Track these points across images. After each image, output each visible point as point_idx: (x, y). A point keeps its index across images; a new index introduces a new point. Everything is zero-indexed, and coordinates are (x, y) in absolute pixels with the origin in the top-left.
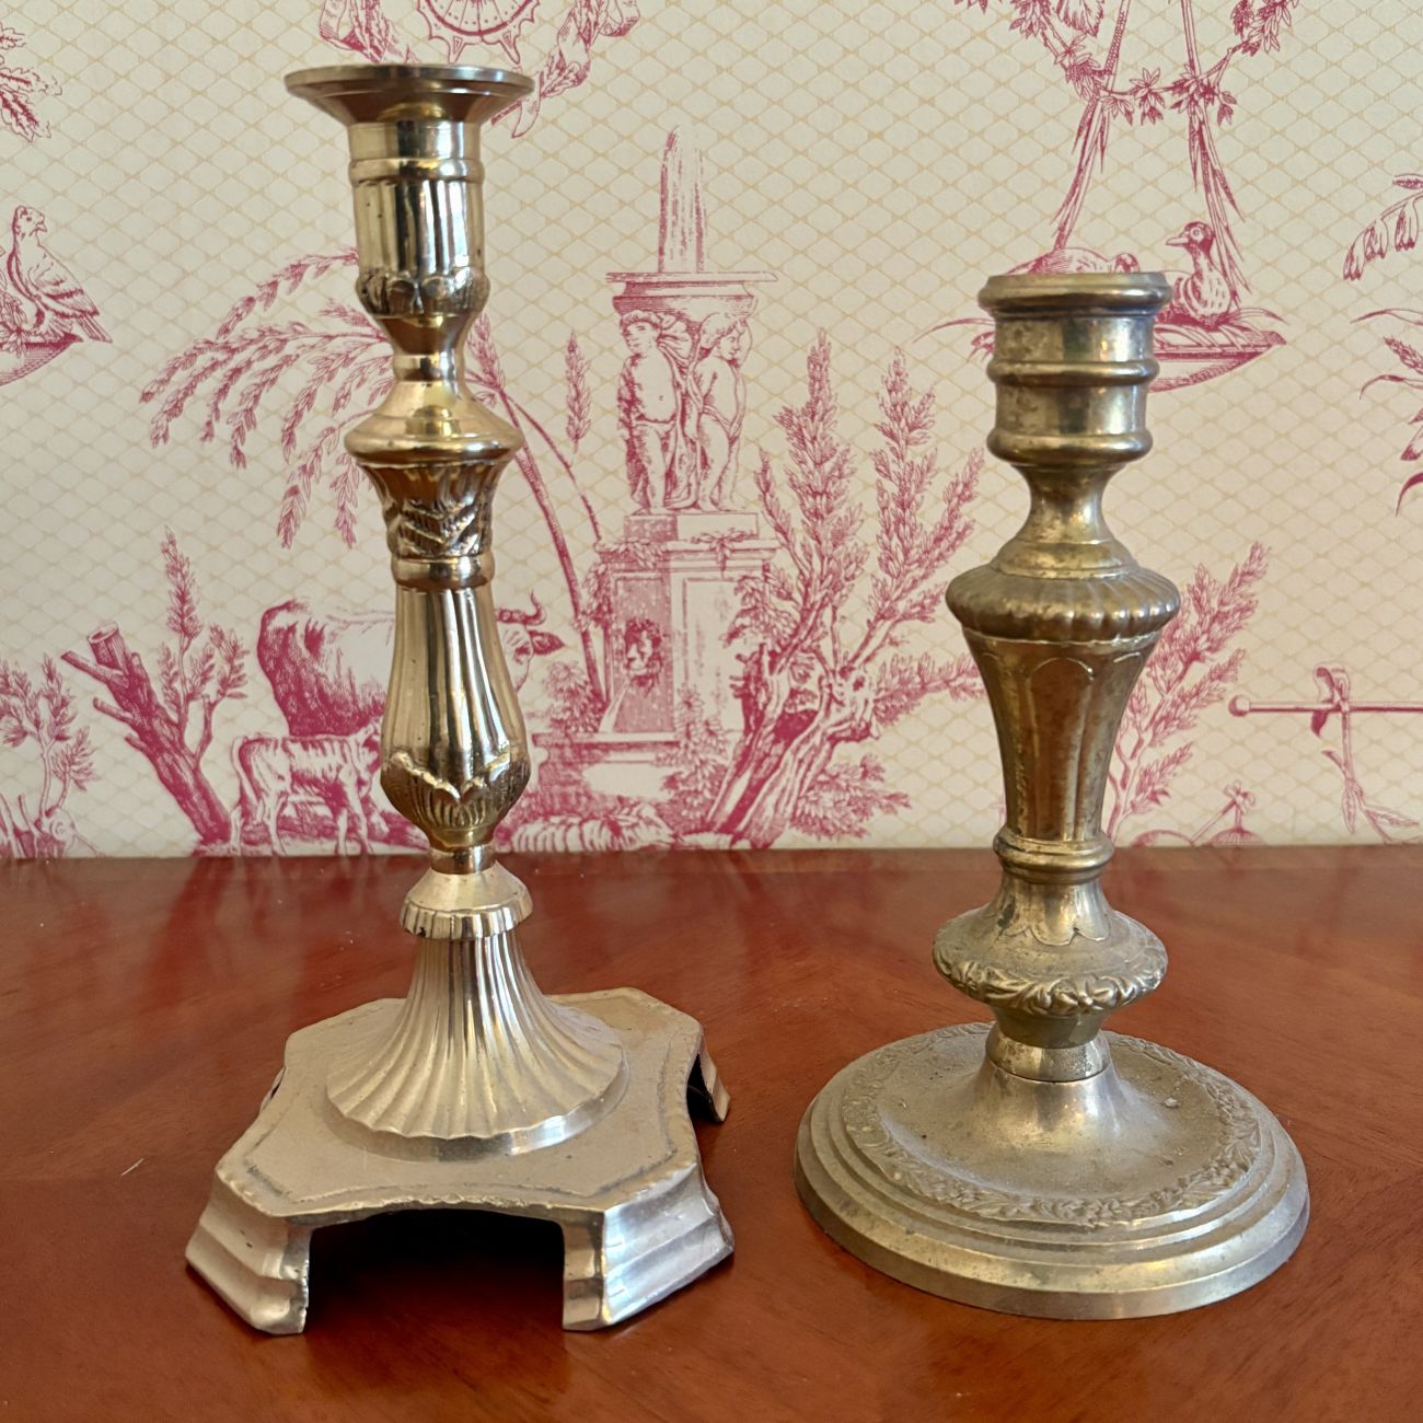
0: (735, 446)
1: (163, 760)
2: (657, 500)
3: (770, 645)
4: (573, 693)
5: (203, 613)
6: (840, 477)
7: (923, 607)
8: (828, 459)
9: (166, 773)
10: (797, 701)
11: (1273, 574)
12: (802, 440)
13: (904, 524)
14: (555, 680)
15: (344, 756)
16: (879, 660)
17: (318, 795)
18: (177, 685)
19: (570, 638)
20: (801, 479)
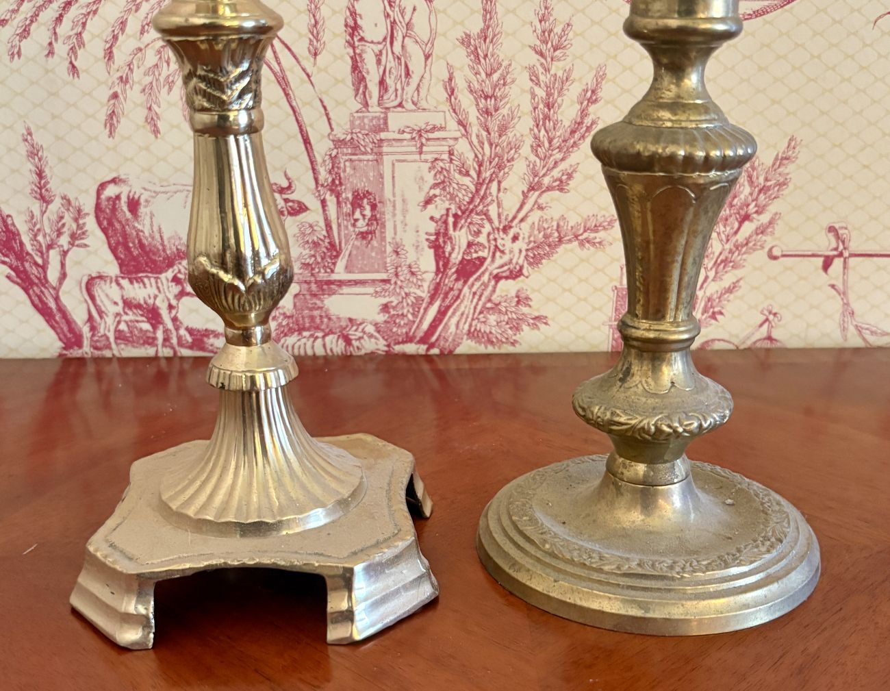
0: (430, 59)
1: (34, 291)
2: (373, 101)
3: (454, 209)
4: (316, 244)
5: (55, 186)
6: (504, 84)
7: (561, 181)
8: (495, 71)
9: (36, 301)
10: (473, 251)
11: (802, 159)
12: (477, 56)
13: (549, 120)
14: (304, 234)
15: (158, 288)
16: (529, 220)
17: (142, 315)
18: (40, 238)
19: (313, 203)
20: (477, 86)
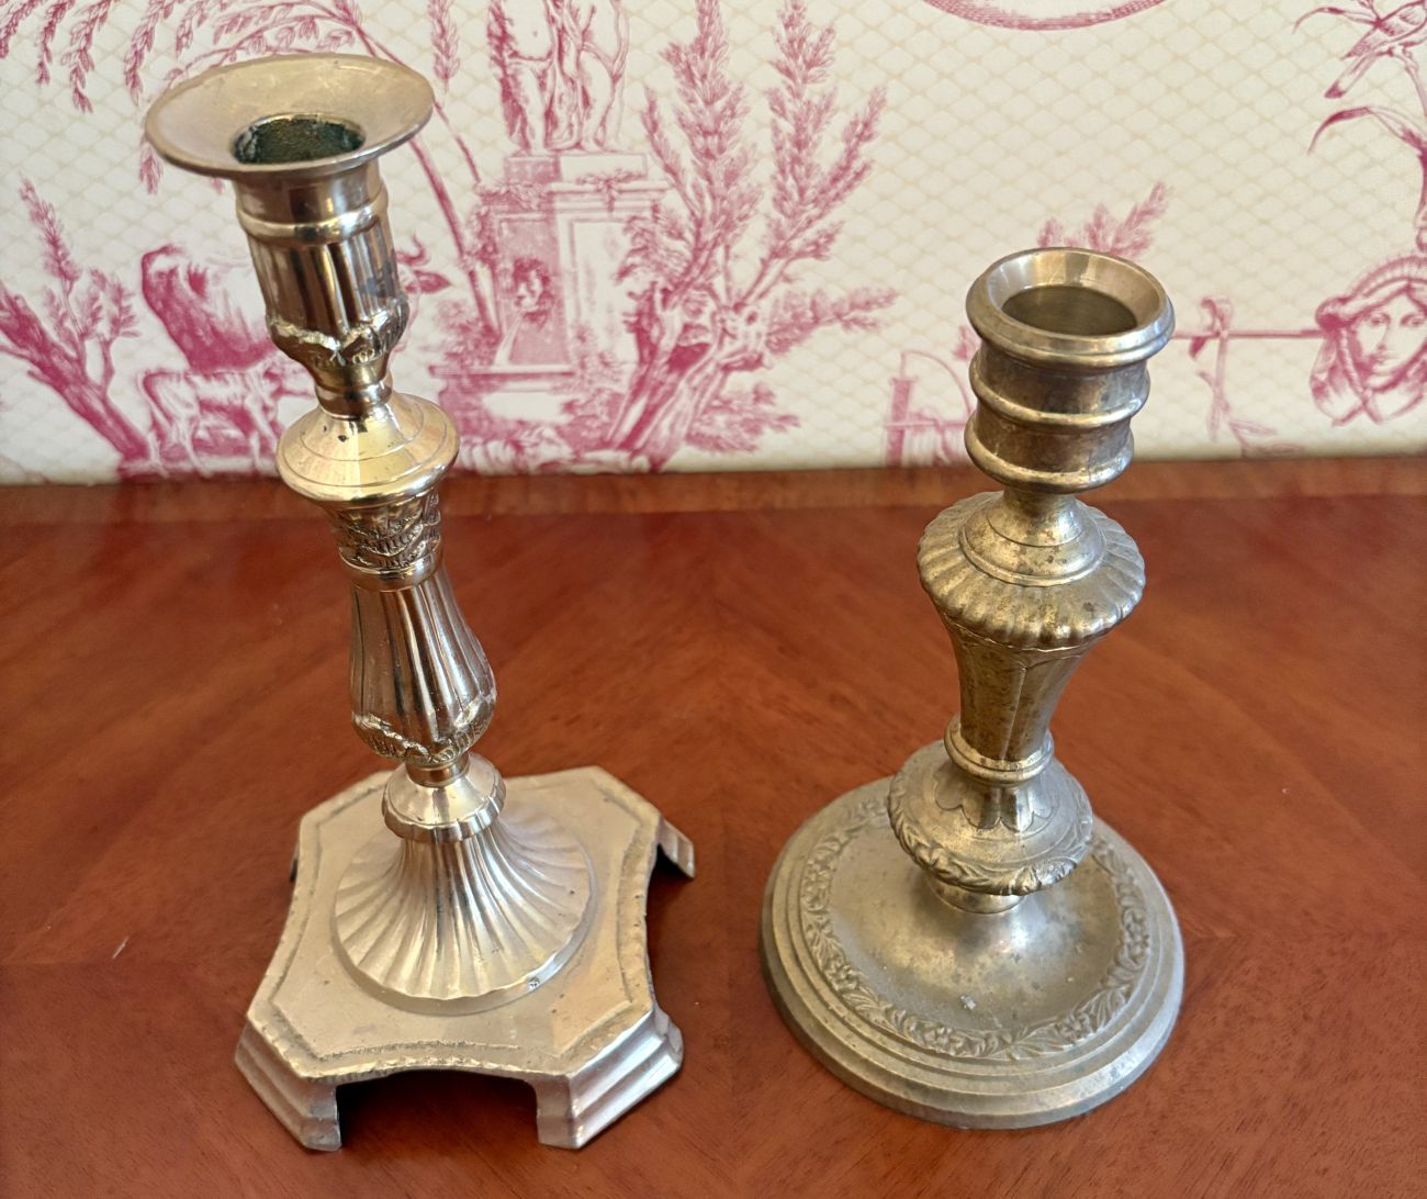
0: (618, 85)
1: (71, 392)
2: (537, 140)
3: (662, 282)
4: (465, 329)
5: (77, 256)
6: (733, 116)
7: (818, 245)
8: (719, 98)
9: (75, 402)
10: (691, 335)
11: (1172, 213)
12: (691, 77)
13: (800, 164)
14: (445, 316)
15: (246, 386)
16: (771, 296)
17: (228, 419)
18: (68, 324)
19: (457, 276)
20: (690, 118)
